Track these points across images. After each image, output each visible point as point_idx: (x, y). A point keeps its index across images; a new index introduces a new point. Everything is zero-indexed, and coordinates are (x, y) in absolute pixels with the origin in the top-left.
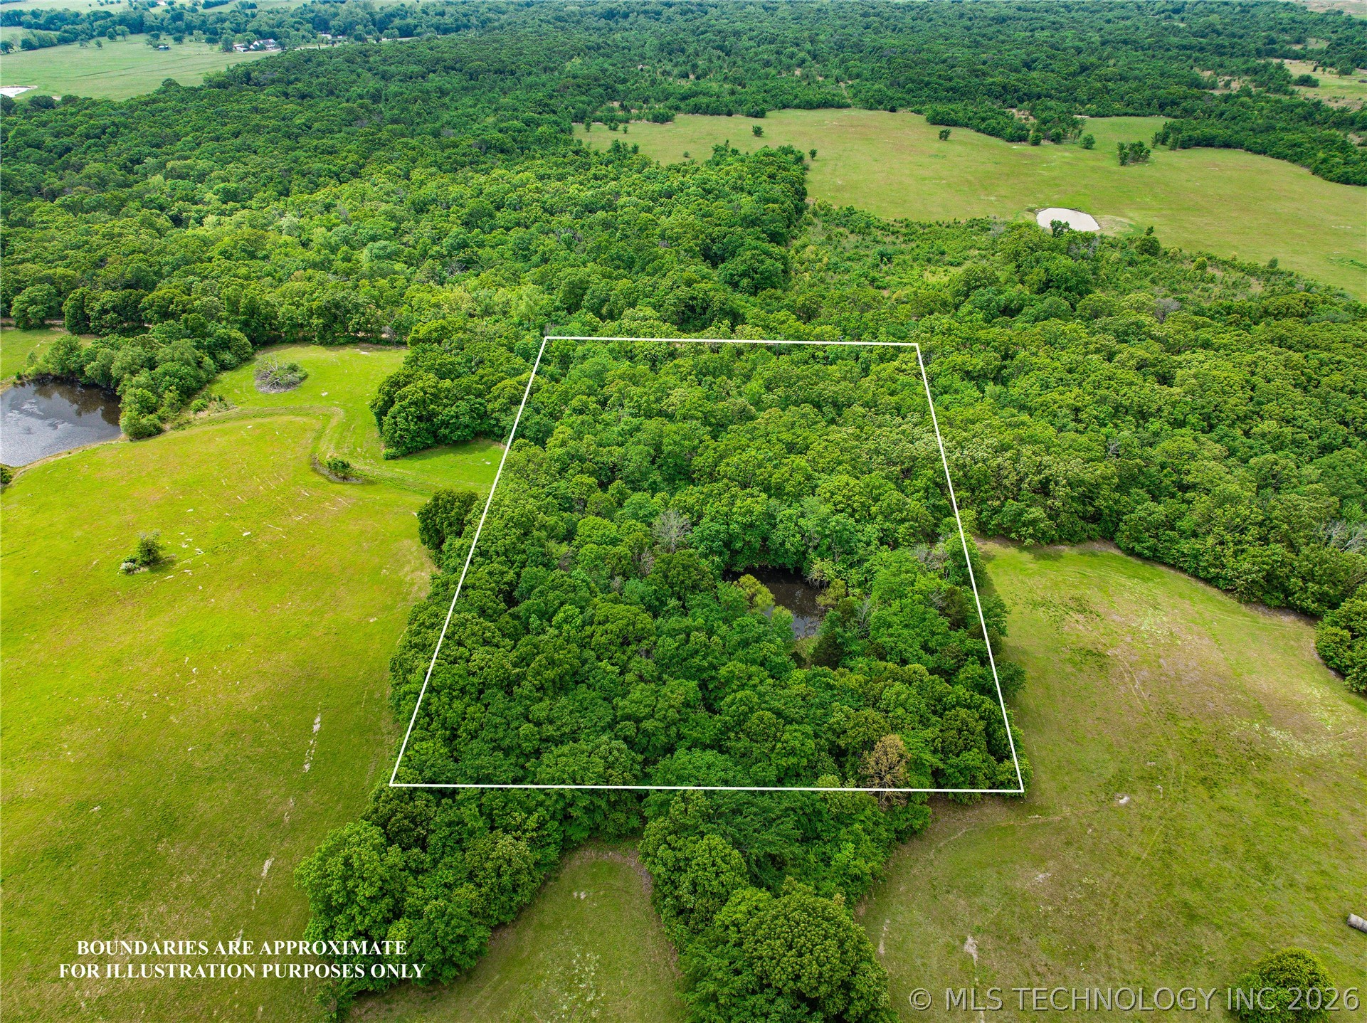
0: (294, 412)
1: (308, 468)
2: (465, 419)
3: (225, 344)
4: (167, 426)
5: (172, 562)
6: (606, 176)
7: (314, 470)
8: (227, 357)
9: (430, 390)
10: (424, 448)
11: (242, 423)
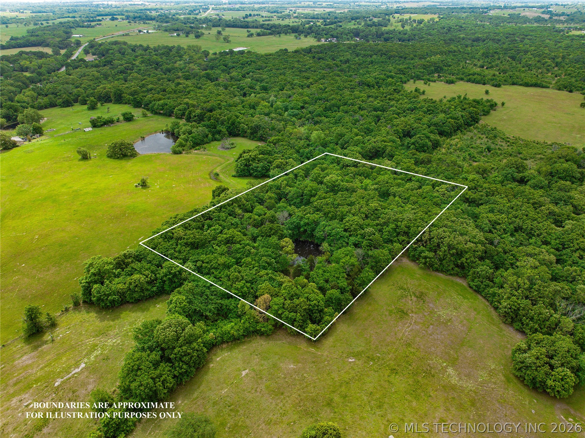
0: (220, 156)
1: (208, 173)
2: (259, 169)
3: (219, 132)
4: (184, 152)
5: (148, 187)
6: (393, 99)
7: (209, 174)
8: (217, 136)
9: (252, 157)
10: (245, 176)
11: (202, 156)
